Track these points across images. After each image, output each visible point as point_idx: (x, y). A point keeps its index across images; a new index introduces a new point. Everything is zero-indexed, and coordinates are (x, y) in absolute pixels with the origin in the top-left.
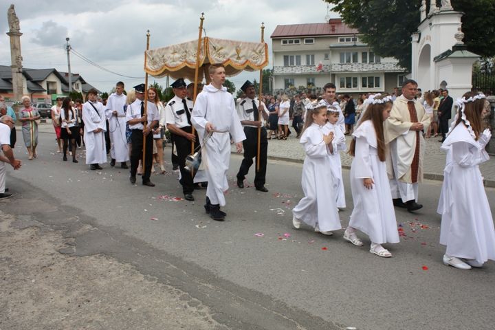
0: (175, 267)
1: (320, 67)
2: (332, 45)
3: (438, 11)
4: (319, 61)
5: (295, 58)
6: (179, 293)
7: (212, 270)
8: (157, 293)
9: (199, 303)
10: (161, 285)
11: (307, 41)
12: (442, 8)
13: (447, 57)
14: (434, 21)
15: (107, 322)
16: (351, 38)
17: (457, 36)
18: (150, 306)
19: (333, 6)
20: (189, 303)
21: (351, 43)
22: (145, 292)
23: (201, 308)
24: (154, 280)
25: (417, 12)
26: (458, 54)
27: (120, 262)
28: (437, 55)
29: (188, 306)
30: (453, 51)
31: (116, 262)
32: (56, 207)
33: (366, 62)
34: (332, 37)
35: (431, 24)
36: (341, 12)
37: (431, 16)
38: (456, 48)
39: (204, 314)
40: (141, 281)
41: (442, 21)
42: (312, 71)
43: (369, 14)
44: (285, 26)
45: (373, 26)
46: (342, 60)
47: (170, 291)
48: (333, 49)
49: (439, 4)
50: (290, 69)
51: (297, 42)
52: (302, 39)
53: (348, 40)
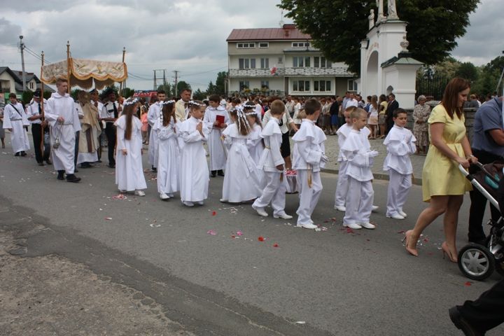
0: (129, 266)
1: (274, 70)
2: (285, 50)
3: (385, 20)
4: (273, 64)
5: (250, 61)
6: (132, 291)
7: (166, 269)
8: (110, 292)
9: (152, 302)
10: (114, 284)
11: (262, 45)
12: (389, 17)
13: (393, 64)
14: (382, 29)
15: (58, 323)
16: (304, 43)
17: (402, 44)
18: (103, 306)
19: (287, 12)
20: (142, 302)
21: (304, 48)
22: (98, 291)
23: (155, 306)
24: (108, 279)
25: (366, 21)
26: (403, 60)
27: (72, 262)
28: (384, 61)
29: (142, 305)
30: (399, 59)
31: (68, 263)
32: (7, 208)
33: (318, 66)
34: (287, 42)
35: (378, 32)
36: (294, 18)
37: (379, 24)
38: (402, 55)
39: (157, 312)
40: (94, 281)
41: (389, 29)
42: (266, 74)
43: (321, 21)
44: (240, 30)
45: (324, 32)
46: (295, 64)
47: (124, 290)
48: (287, 54)
50: (245, 71)
51: (252, 46)
52: (257, 43)
53: (301, 45)
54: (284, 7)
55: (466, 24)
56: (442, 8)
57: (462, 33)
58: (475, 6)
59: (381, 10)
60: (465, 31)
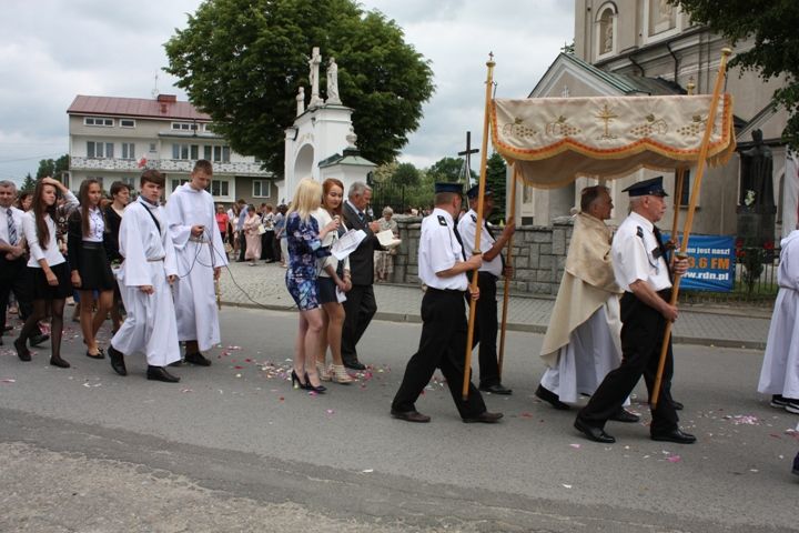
0: (99, 437)
1: (143, 162)
2: (161, 133)
4: (142, 153)
5: (105, 146)
6: (130, 466)
7: (154, 434)
8: (98, 471)
9: (168, 474)
10: (95, 460)
11: (124, 124)
12: (328, 101)
13: (338, 163)
14: (319, 116)
15: (52, 515)
16: (190, 125)
17: (348, 138)
18: (102, 487)
19: (177, 79)
20: (154, 475)
21: (189, 132)
22: (79, 472)
23: (177, 478)
24: (81, 456)
26: (350, 159)
28: (323, 159)
29: (156, 479)
30: (344, 156)
34: (165, 121)
35: (314, 119)
36: (188, 88)
38: (348, 152)
39: (185, 484)
40: (60, 460)
41: (330, 116)
42: (131, 168)
44: (90, 97)
45: (231, 113)
46: (176, 156)
47: (116, 466)
48: (163, 138)
49: (324, 95)
50: (97, 162)
51: (109, 123)
52: (117, 119)
53: (185, 127)
54: (173, 72)
55: (419, 115)
56: (392, 93)
57: (414, 127)
58: (429, 95)
59: (315, 89)
60: (418, 125)
